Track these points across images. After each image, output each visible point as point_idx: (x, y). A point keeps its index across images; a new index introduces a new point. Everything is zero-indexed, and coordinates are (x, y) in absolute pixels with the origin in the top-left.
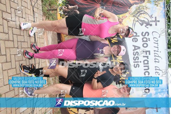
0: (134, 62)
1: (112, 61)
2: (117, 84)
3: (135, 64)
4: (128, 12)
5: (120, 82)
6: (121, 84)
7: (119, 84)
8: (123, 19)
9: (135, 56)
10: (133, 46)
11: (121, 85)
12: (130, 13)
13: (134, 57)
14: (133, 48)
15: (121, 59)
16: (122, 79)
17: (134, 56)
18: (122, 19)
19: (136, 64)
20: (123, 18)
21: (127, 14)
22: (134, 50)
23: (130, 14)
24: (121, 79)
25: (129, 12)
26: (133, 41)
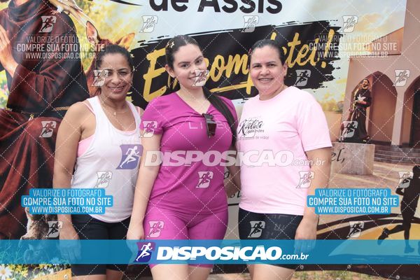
0: (261, 10)
1: (248, 92)
2: (332, 78)
3: (269, 10)
4: (70, 16)
5: (324, 65)
6: (331, 63)
7: (330, 69)
8: (98, 38)
9: (239, 6)
10: (201, 9)
11: (335, 64)
12: (76, 10)
13: (243, 9)
14: (209, 10)
15: (245, 57)
16: (315, 60)
17: (238, 9)
18: (97, 41)
19: (266, 4)
20: (95, 37)
21: (80, 21)
22: (217, 10)
23: (77, 7)
24: (313, 64)
25: (69, 12)
26: (184, 8)
